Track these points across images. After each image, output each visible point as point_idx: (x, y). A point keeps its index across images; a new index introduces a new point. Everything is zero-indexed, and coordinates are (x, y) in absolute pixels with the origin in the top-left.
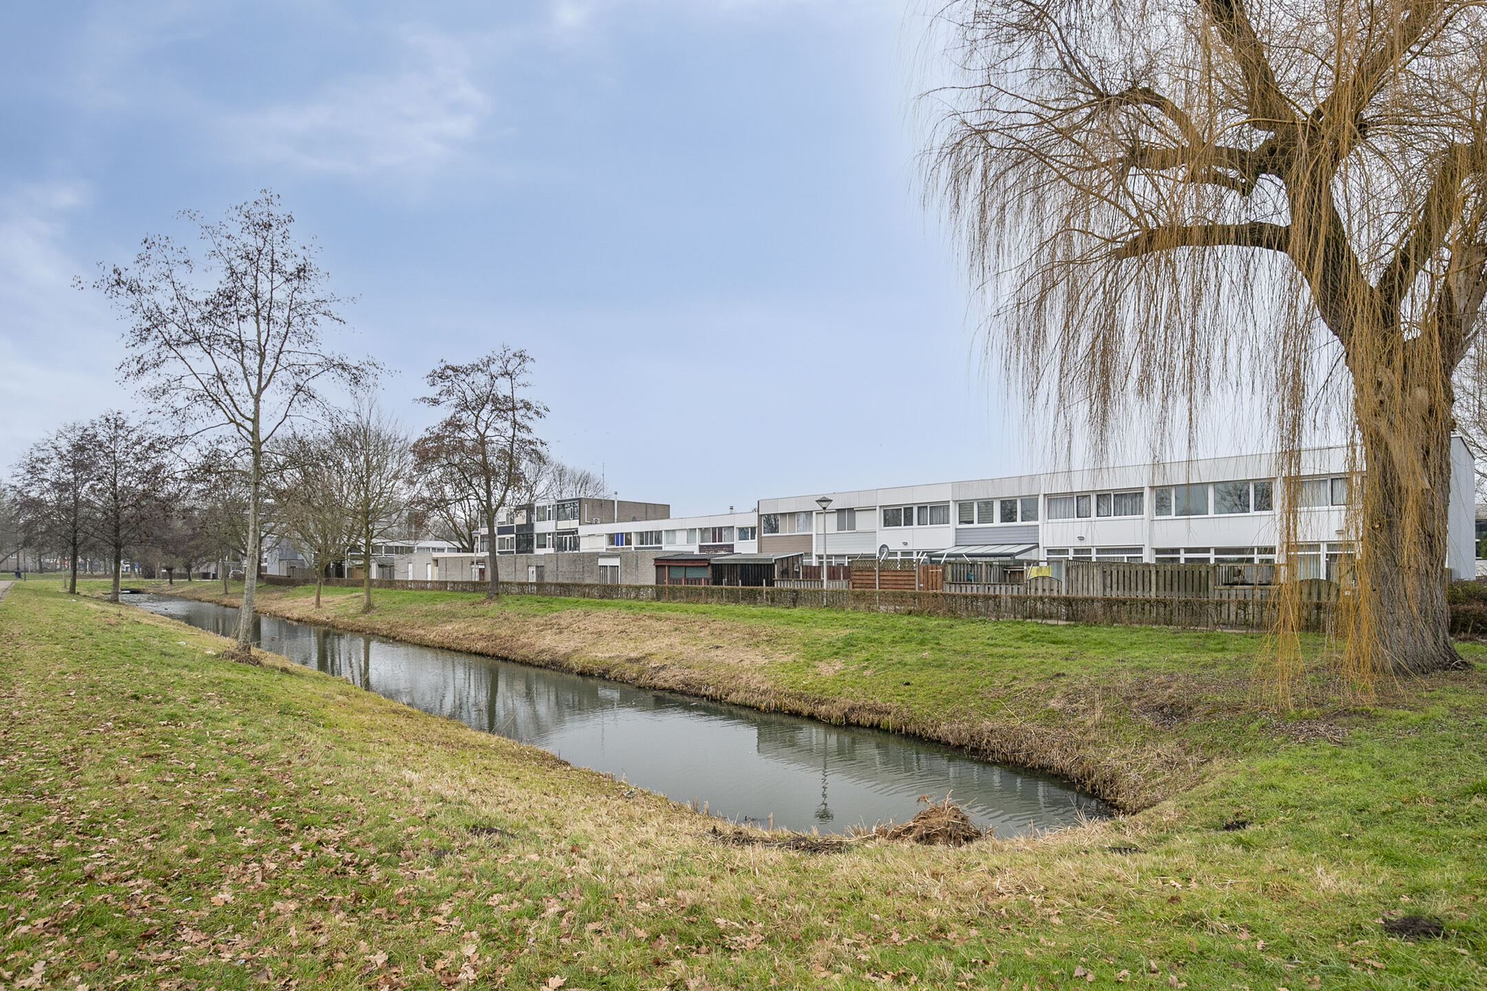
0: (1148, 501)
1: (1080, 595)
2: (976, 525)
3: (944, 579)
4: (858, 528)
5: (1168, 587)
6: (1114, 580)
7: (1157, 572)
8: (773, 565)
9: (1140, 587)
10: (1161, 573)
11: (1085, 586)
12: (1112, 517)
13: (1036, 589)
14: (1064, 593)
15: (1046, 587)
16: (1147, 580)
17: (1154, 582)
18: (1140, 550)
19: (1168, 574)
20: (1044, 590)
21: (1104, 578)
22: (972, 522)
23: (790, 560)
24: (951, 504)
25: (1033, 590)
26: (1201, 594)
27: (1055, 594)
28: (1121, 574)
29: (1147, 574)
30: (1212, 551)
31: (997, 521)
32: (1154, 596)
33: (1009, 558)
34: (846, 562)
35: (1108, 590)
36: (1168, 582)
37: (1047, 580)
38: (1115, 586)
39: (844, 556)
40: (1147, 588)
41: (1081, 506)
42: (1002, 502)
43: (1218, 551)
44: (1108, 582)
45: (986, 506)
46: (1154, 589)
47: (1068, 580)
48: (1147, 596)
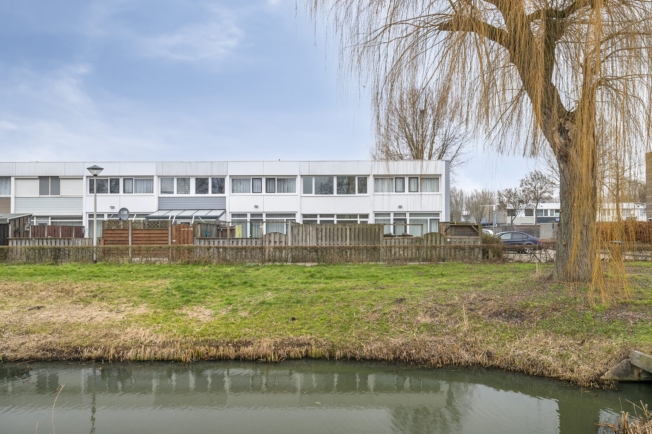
0: (299, 184)
1: (300, 245)
2: (175, 195)
3: (194, 235)
4: (62, 194)
5: (357, 239)
6: (324, 234)
7: (350, 229)
8: (7, 225)
9: (340, 239)
10: (353, 230)
11: (304, 238)
12: (276, 194)
13: (270, 242)
14: (290, 244)
15: (277, 240)
16: (344, 234)
17: (348, 235)
18: (294, 215)
19: (357, 230)
20: (275, 242)
21: (317, 234)
22: (173, 193)
23: (21, 220)
24: (155, 179)
25: (267, 242)
26: (376, 242)
27: (283, 245)
28: (328, 230)
29: (344, 230)
30: (335, 216)
31: (193, 192)
32: (348, 244)
33: (214, 220)
34: (49, 222)
35: (320, 241)
36: (357, 235)
37: (278, 235)
38: (324, 238)
39: (48, 217)
40: (344, 240)
41: (254, 185)
42: (197, 179)
43: (339, 216)
44: (320, 236)
45: (184, 181)
46: (348, 240)
47: (292, 235)
48: (344, 244)
